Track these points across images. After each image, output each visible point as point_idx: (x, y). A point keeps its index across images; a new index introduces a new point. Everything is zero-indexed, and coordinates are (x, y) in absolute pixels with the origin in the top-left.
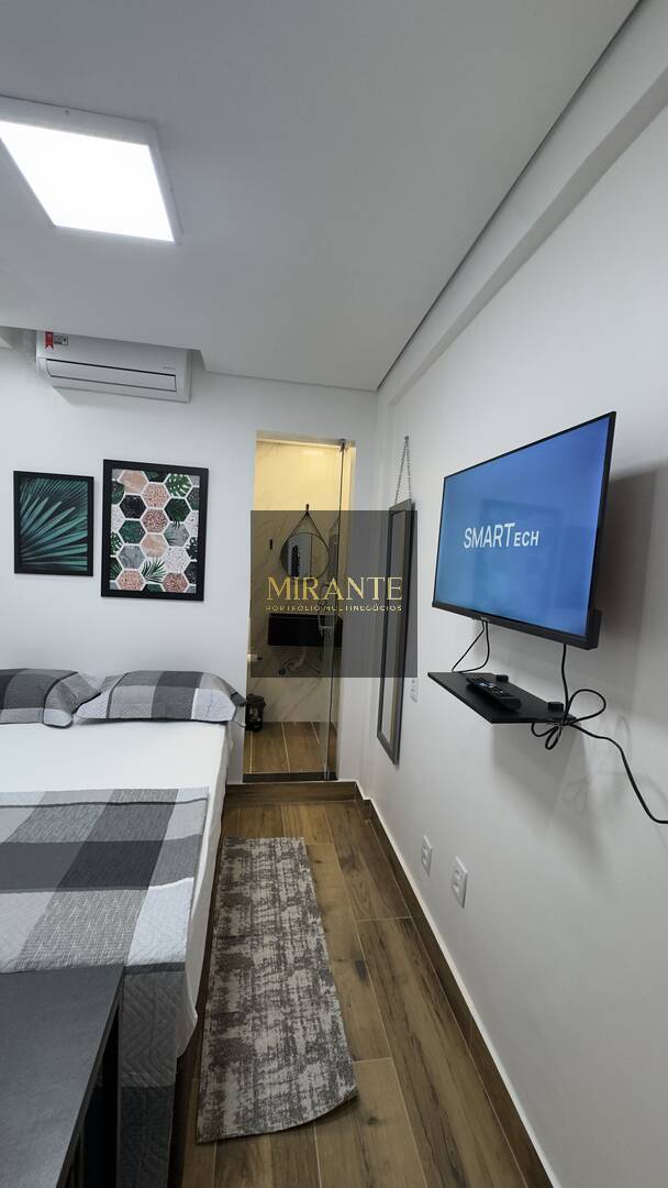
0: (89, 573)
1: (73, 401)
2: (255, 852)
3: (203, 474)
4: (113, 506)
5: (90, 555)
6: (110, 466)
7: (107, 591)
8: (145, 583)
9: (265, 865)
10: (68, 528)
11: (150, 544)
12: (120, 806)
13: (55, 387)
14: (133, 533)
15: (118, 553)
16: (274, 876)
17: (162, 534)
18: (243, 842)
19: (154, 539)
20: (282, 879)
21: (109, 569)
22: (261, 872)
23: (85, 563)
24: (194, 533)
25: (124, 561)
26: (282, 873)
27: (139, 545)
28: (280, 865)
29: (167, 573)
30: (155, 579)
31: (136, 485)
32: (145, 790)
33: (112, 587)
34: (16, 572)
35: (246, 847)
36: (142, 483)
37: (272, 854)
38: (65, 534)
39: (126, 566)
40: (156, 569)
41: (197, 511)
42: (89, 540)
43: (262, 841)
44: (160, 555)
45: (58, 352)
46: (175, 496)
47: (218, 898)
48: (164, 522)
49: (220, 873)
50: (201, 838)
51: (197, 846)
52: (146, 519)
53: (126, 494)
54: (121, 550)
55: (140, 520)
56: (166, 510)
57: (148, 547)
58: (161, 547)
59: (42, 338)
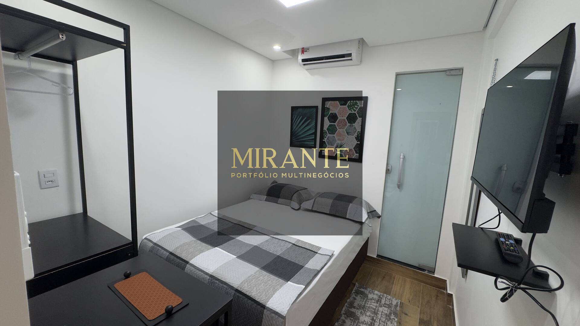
1: (312, 74)
2: (370, 296)
3: (365, 100)
5: (315, 140)
9: (373, 305)
13: (306, 70)
16: (375, 313)
18: (366, 289)
20: (379, 317)
22: (369, 307)
26: (380, 313)
28: (381, 309)
35: (367, 292)
37: (379, 301)
41: (362, 119)
43: (376, 292)
45: (306, 55)
47: (344, 309)
49: (349, 298)
50: (319, 272)
51: (314, 274)
59: (301, 51)
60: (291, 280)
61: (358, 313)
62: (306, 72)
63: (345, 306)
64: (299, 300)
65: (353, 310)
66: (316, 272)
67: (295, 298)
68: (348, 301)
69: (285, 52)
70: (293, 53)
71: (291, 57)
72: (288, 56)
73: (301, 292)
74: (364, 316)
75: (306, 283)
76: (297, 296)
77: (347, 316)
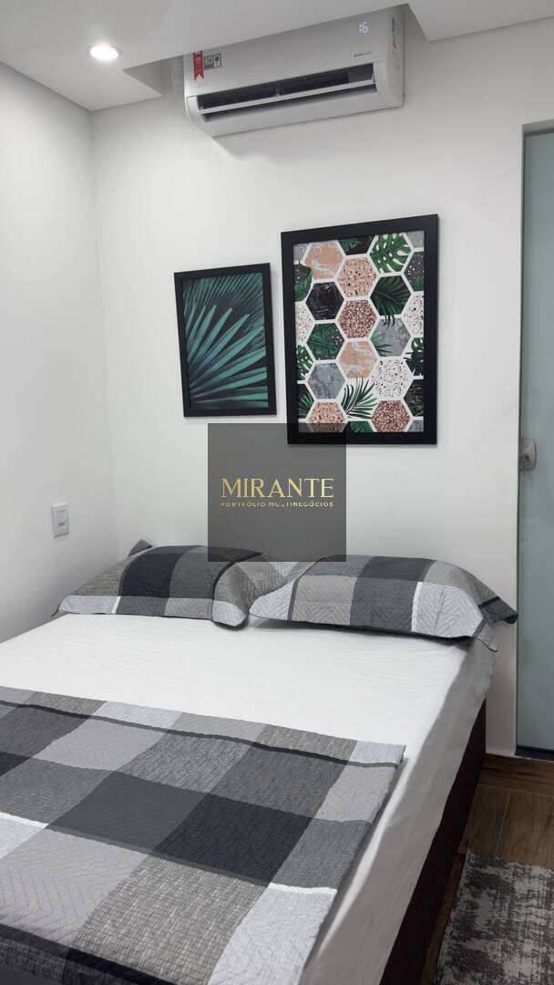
1: (237, 152)
2: (521, 887)
3: (428, 226)
4: (296, 303)
5: (270, 383)
6: (291, 241)
8: (347, 419)
9: (537, 915)
11: (353, 357)
13: (214, 138)
14: (327, 343)
15: (307, 376)
17: (368, 339)
18: (501, 864)
19: (357, 349)
21: (298, 400)
22: (525, 925)
23: (265, 396)
24: (417, 331)
25: (316, 388)
27: (337, 361)
29: (378, 401)
30: (360, 413)
31: (326, 266)
34: (186, 414)
35: (506, 875)
36: (335, 260)
38: (239, 355)
39: (319, 396)
40: (361, 396)
41: (421, 293)
42: (269, 362)
43: (537, 870)
44: (367, 373)
45: (211, 81)
46: (386, 271)
47: (445, 948)
48: (371, 320)
49: (454, 906)
52: (344, 317)
53: (314, 282)
54: (311, 371)
55: (335, 321)
56: (372, 297)
57: (348, 363)
58: (367, 362)
59: (189, 66)
61: (494, 950)
62: (215, 145)
63: (447, 937)
65: (476, 945)
68: (453, 915)
69: (131, 71)
70: (163, 75)
71: (158, 94)
72: (142, 90)
74: (516, 959)
77: (462, 969)
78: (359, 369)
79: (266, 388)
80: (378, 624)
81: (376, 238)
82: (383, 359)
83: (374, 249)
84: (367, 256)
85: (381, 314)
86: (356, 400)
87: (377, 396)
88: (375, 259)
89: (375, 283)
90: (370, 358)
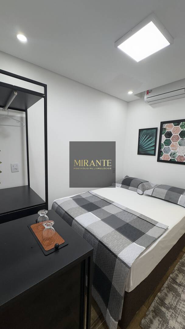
0: (154, 155)
1: (154, 107)
6: (162, 123)
7: (159, 160)
8: (170, 158)
10: (150, 143)
11: (173, 146)
12: (141, 219)
14: (168, 143)
15: (163, 149)
17: (177, 143)
19: (175, 144)
21: (160, 153)
23: (154, 152)
25: (164, 151)
27: (169, 146)
30: (174, 157)
31: (169, 128)
32: (149, 218)
33: (160, 159)
34: (138, 154)
36: (172, 127)
38: (149, 144)
39: (165, 153)
40: (174, 154)
42: (155, 146)
44: (176, 149)
45: (150, 95)
46: (183, 129)
48: (178, 139)
50: (156, 239)
51: (153, 240)
52: (172, 138)
53: (166, 131)
54: (164, 148)
55: (170, 139)
56: (179, 134)
57: (172, 147)
58: (177, 147)
59: (146, 93)
60: (135, 242)
62: (150, 106)
64: (141, 257)
66: (154, 239)
67: (138, 256)
69: (135, 95)
70: (141, 95)
71: (140, 98)
72: (137, 98)
73: (142, 251)
75: (147, 246)
76: (139, 254)
78: (174, 148)
79: (154, 151)
80: (170, 201)
81: (182, 123)
82: (180, 147)
83: (181, 125)
84: (179, 126)
85: (181, 138)
86: (173, 154)
87: (178, 154)
88: (181, 127)
89: (180, 132)
90: (177, 146)
